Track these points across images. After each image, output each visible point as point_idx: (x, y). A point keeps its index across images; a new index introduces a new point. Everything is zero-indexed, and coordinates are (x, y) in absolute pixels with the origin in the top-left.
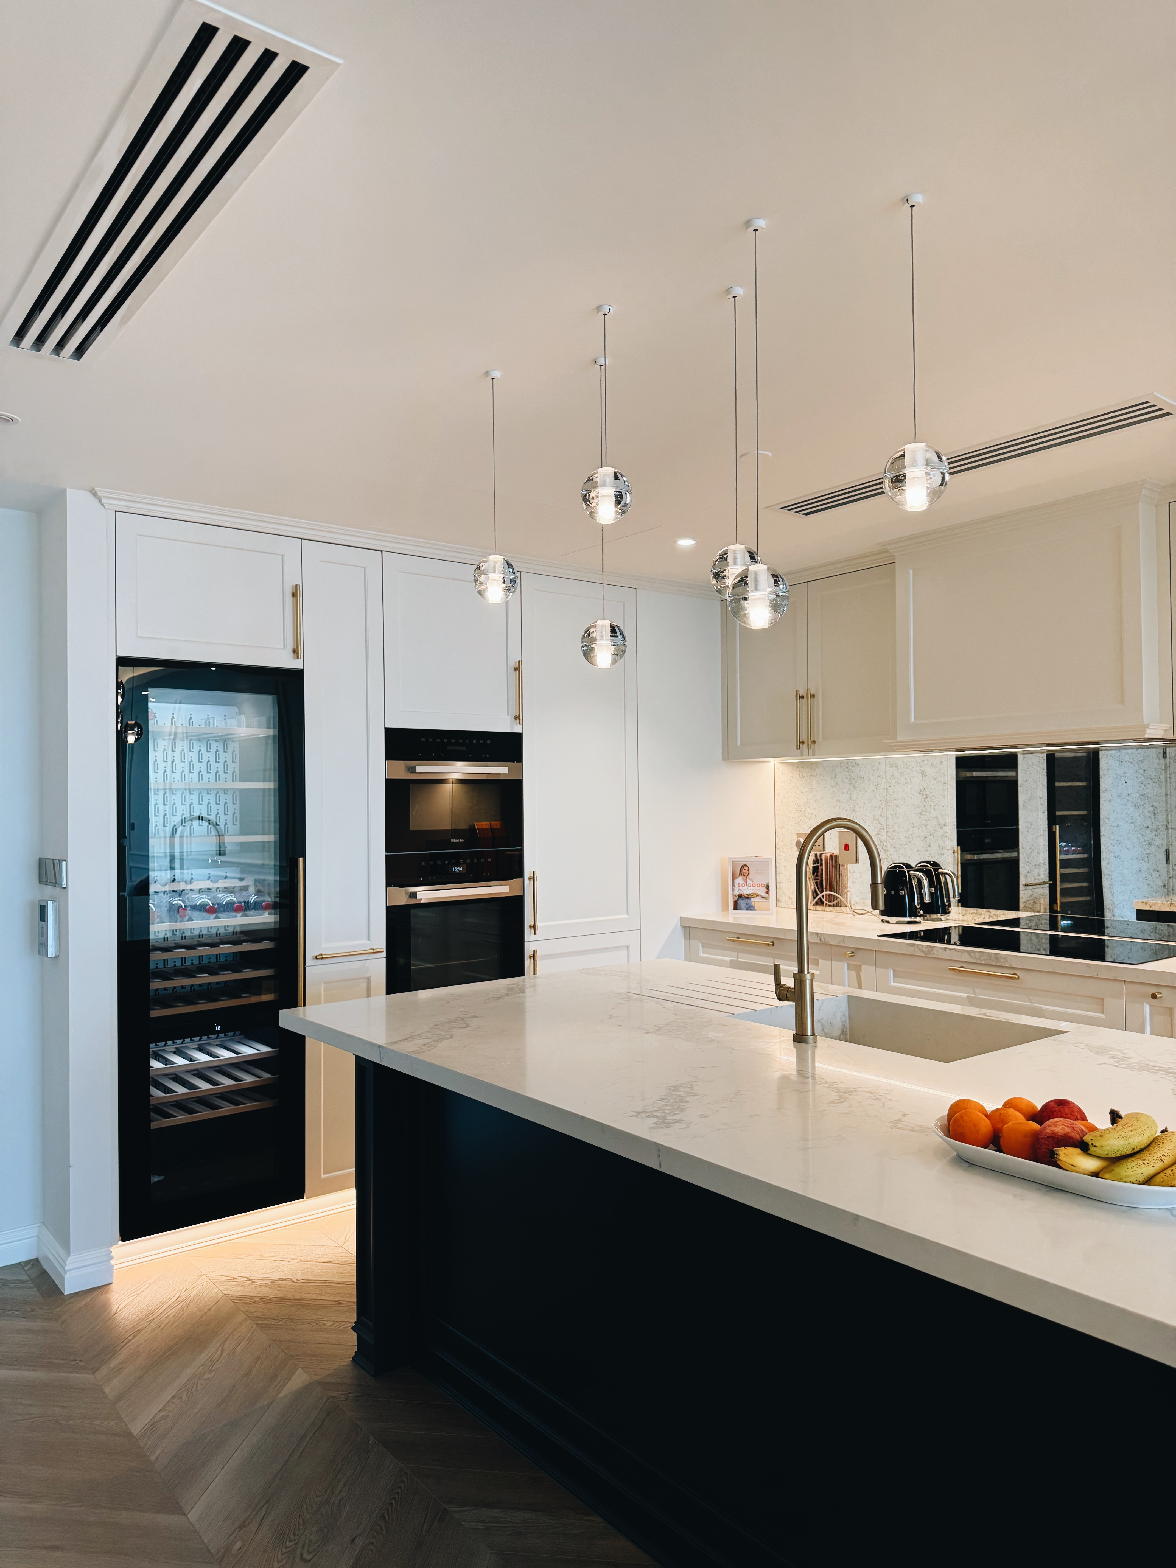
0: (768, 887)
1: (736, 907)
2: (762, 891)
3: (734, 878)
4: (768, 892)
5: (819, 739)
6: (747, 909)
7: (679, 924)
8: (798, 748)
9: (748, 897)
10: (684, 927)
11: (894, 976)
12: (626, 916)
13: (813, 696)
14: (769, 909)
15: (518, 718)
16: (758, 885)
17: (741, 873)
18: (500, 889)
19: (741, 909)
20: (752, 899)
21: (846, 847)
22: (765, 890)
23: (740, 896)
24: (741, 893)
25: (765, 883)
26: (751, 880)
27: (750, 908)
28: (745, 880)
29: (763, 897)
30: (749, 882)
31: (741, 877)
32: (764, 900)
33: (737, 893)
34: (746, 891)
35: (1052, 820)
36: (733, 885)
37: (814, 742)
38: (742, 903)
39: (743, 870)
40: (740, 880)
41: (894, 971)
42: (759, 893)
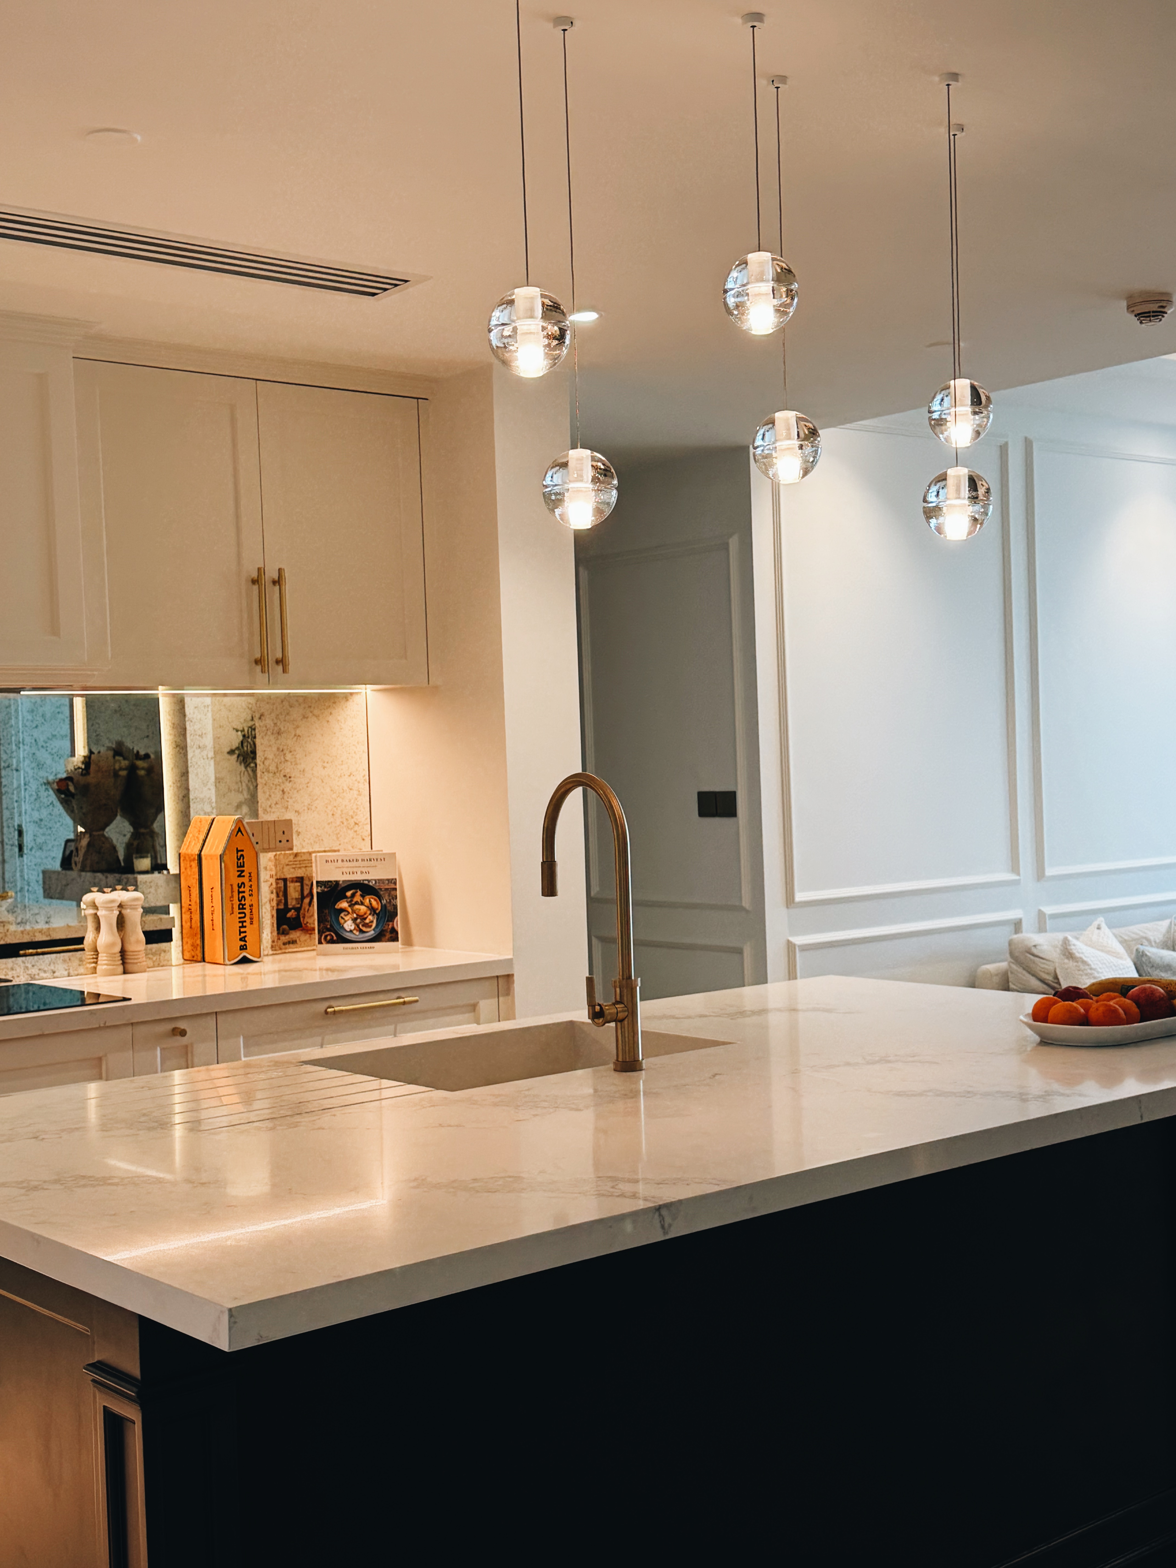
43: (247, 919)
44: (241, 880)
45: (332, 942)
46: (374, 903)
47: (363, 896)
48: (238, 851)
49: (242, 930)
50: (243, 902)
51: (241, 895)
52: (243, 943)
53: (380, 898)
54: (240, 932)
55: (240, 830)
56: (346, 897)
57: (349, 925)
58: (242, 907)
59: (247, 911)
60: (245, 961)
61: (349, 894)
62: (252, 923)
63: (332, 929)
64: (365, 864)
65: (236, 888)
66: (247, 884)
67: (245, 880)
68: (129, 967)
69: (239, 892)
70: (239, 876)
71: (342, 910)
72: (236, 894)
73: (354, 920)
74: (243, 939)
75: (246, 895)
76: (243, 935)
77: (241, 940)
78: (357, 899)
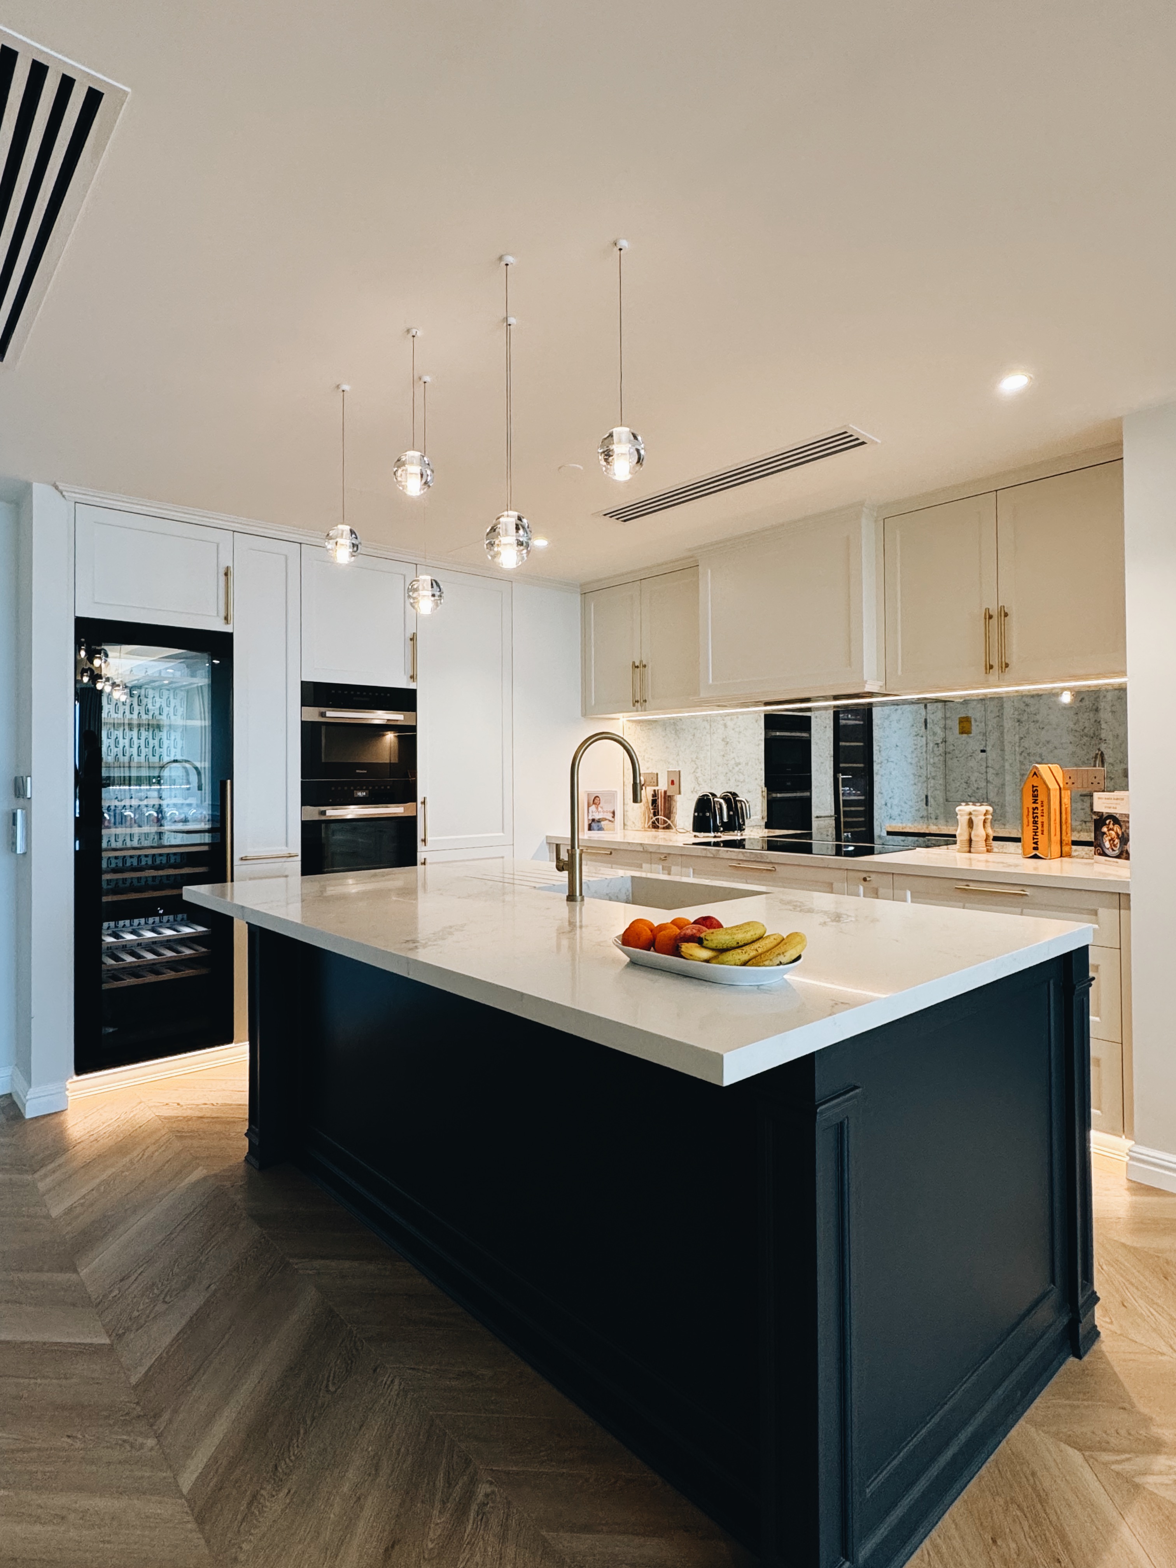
0: (614, 813)
1: (590, 828)
2: (609, 816)
3: (589, 806)
4: (613, 817)
5: (649, 699)
6: (599, 830)
7: (545, 842)
8: (634, 705)
9: (599, 821)
10: (549, 843)
11: (693, 873)
12: (502, 834)
13: (645, 666)
15: (413, 677)
16: (607, 812)
17: (594, 803)
18: (397, 810)
19: (594, 830)
20: (603, 823)
21: (673, 783)
22: (612, 815)
23: (593, 820)
24: (593, 817)
25: (612, 810)
26: (602, 808)
28: (597, 808)
29: (610, 821)
30: (600, 809)
31: (594, 806)
32: (610, 823)
33: (591, 818)
34: (597, 817)
35: (837, 770)
36: (588, 812)
37: (645, 701)
38: (594, 825)
39: (595, 800)
40: (593, 808)
41: (693, 869)
42: (607, 818)
43: (1039, 830)
44: (1035, 806)
45: (1100, 854)
46: (1118, 830)
47: (1113, 825)
48: (1033, 786)
49: (1035, 837)
50: (1036, 819)
51: (1035, 815)
52: (1035, 846)
54: (1034, 839)
55: (1035, 774)
56: (1106, 824)
57: (1107, 844)
58: (1035, 822)
59: (1039, 825)
60: (1035, 857)
61: (1107, 822)
62: (1042, 834)
64: (1115, 801)
65: (1031, 811)
66: (1040, 808)
67: (1038, 806)
68: (972, 850)
69: (1033, 813)
70: (1034, 803)
72: (1031, 813)
74: (1036, 843)
75: (1039, 815)
77: (1034, 843)
78: (1111, 826)
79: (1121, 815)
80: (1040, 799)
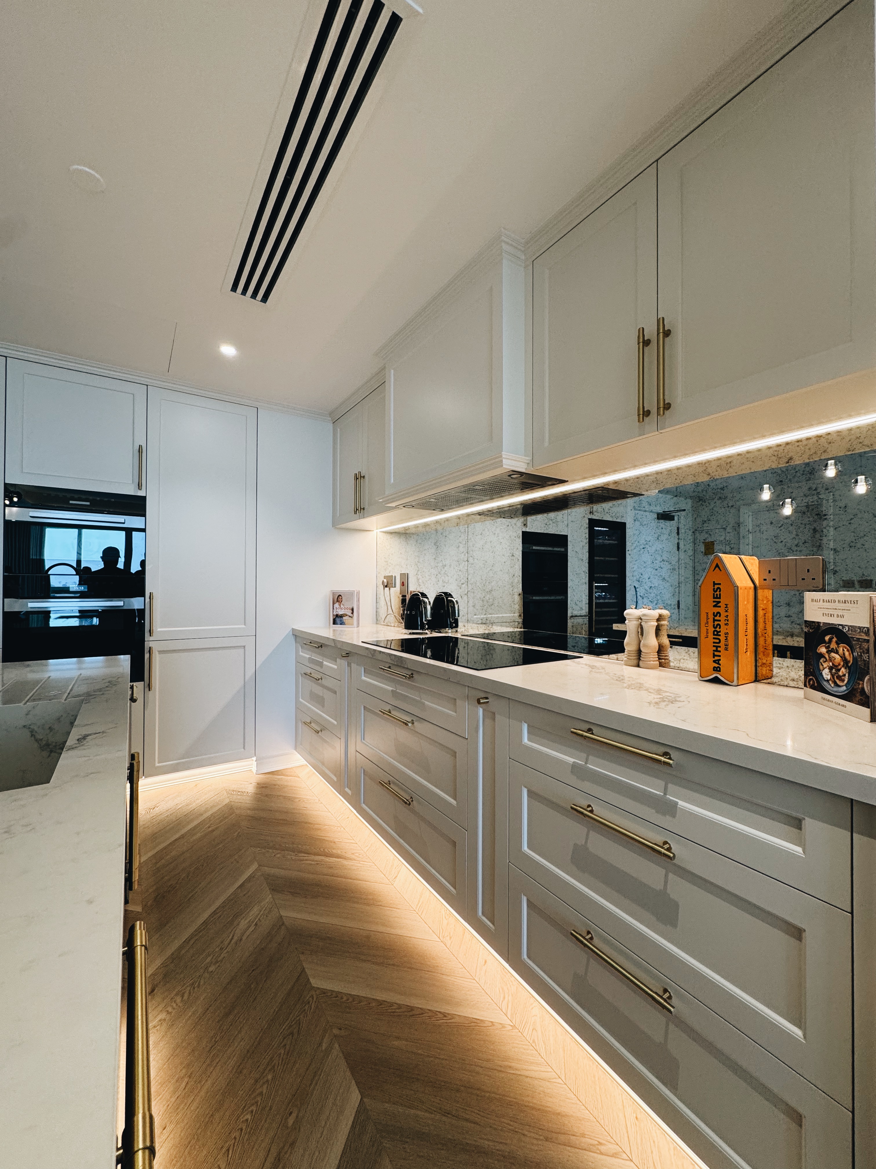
0: (353, 610)
1: (335, 623)
2: (349, 613)
3: (334, 604)
4: (352, 613)
5: (367, 507)
6: (341, 624)
7: (291, 633)
8: (355, 513)
9: (341, 616)
10: (295, 635)
11: (364, 672)
12: (244, 626)
13: (364, 477)
14: (353, 624)
15: (140, 487)
16: (347, 608)
17: (337, 601)
19: (337, 624)
20: (344, 618)
21: (403, 584)
22: (351, 612)
23: (337, 616)
24: (338, 613)
25: (351, 608)
26: (343, 605)
27: (342, 623)
28: (340, 605)
29: (350, 616)
30: (342, 606)
31: (337, 603)
32: (350, 618)
33: (335, 613)
34: (340, 612)
36: (333, 609)
37: (364, 509)
38: (338, 620)
39: (338, 599)
40: (337, 605)
41: (363, 668)
42: (348, 614)
43: (722, 644)
44: (716, 610)
45: (813, 687)
46: (847, 653)
47: (837, 643)
48: (714, 584)
49: (716, 653)
50: (718, 629)
51: (716, 623)
52: (717, 665)
53: (852, 650)
54: (714, 656)
55: (717, 566)
56: (824, 642)
57: (826, 674)
58: (717, 633)
59: (722, 638)
60: (716, 681)
61: (827, 638)
62: (726, 649)
63: (813, 674)
64: (843, 606)
65: (711, 617)
66: (723, 614)
67: (721, 610)
68: (641, 663)
69: (714, 620)
70: (715, 606)
71: (822, 656)
72: (711, 620)
73: (831, 669)
74: (717, 662)
75: (722, 623)
76: (716, 658)
77: (714, 661)
78: (833, 645)
79: (852, 628)
80: (723, 601)
